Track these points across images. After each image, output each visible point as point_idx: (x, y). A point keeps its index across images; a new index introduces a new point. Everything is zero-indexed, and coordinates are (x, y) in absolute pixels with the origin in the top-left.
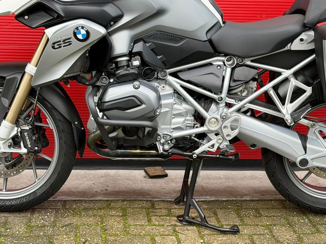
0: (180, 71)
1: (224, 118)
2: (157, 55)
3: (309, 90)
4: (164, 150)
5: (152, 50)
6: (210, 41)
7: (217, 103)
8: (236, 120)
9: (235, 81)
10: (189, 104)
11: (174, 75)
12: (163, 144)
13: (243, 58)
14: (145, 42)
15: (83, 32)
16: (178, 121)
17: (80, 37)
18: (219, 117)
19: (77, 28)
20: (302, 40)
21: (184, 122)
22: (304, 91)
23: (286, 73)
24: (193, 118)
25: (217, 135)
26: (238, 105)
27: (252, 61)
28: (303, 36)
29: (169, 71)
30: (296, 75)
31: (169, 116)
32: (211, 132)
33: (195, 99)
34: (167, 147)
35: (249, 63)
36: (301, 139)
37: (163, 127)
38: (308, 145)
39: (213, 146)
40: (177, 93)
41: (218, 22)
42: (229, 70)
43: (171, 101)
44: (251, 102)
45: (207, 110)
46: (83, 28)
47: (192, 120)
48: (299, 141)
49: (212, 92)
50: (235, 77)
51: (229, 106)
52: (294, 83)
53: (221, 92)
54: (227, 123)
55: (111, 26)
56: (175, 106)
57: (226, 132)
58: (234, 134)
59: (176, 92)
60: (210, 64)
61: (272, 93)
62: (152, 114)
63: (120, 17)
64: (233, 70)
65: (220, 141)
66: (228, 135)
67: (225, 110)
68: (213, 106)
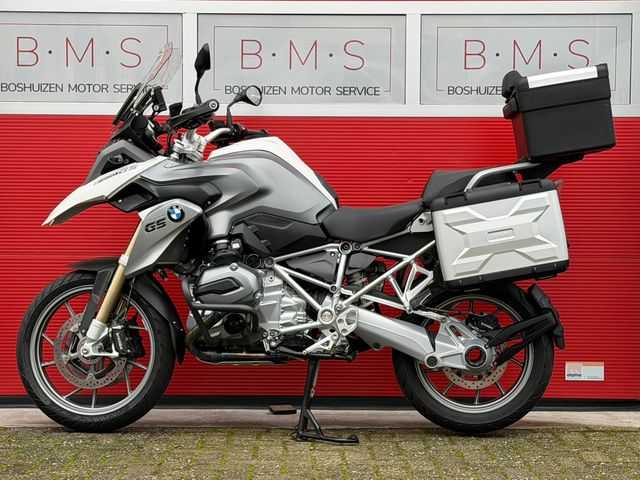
0: (290, 259)
1: (339, 311)
2: (260, 239)
3: (430, 274)
4: (271, 348)
5: (255, 233)
6: (322, 225)
7: (332, 295)
8: (353, 313)
9: (350, 269)
10: (299, 297)
11: (283, 263)
12: (270, 342)
13: (360, 243)
14: (246, 224)
15: (178, 211)
16: (288, 316)
17: (174, 217)
18: (333, 310)
19: (171, 208)
20: (421, 221)
21: (294, 317)
22: (426, 276)
23: (408, 259)
24: (305, 313)
25: (332, 331)
26: (354, 296)
27: (370, 247)
28: (422, 216)
29: (275, 259)
30: (417, 260)
31: (277, 309)
32: (325, 327)
33: (308, 292)
34: (273, 344)
35: (366, 249)
36: (429, 335)
37: (270, 322)
38: (437, 342)
39: (328, 343)
40: (288, 285)
41: (331, 205)
42: (344, 257)
43: (279, 292)
44: (369, 292)
45: (320, 303)
46: (177, 207)
47: (303, 315)
48: (426, 337)
49: (324, 281)
50: (351, 265)
51: (343, 297)
52: (416, 268)
53: (335, 281)
54: (343, 316)
55: (209, 206)
56: (284, 299)
57: (341, 327)
58: (351, 328)
59: (286, 283)
60: (323, 251)
61: (392, 280)
62: (251, 298)
63: (219, 196)
64: (349, 256)
65: (335, 338)
66: (344, 330)
67: (340, 302)
68: (327, 299)
